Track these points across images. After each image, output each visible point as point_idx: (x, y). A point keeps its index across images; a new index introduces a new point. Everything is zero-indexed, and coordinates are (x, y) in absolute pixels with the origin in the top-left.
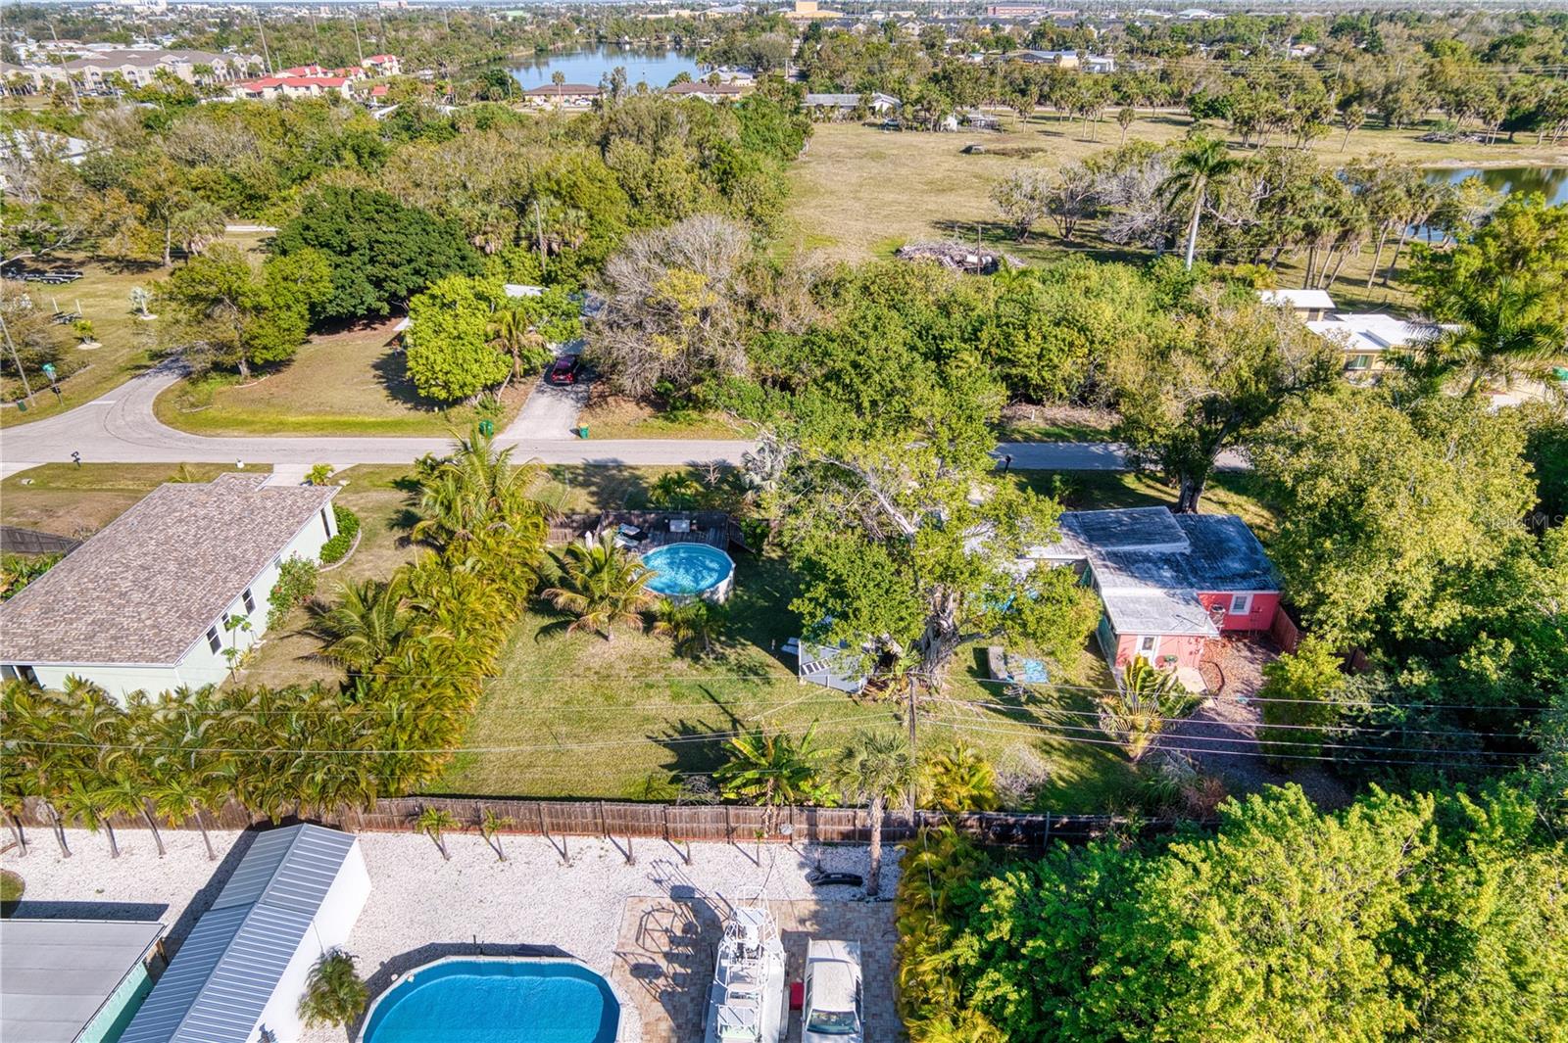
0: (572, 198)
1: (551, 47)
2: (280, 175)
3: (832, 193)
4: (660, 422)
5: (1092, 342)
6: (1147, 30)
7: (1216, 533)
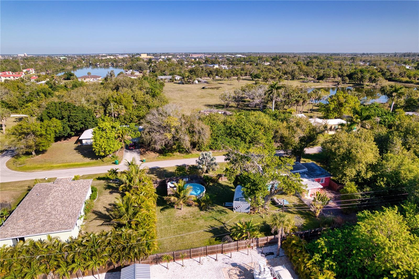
0: (120, 102)
1: (77, 66)
2: (19, 101)
3: (175, 99)
4: (162, 157)
5: (265, 128)
6: (232, 60)
7: (311, 166)
